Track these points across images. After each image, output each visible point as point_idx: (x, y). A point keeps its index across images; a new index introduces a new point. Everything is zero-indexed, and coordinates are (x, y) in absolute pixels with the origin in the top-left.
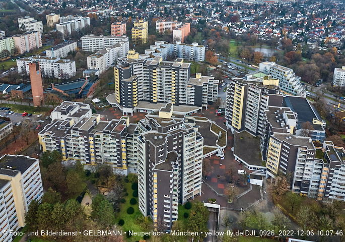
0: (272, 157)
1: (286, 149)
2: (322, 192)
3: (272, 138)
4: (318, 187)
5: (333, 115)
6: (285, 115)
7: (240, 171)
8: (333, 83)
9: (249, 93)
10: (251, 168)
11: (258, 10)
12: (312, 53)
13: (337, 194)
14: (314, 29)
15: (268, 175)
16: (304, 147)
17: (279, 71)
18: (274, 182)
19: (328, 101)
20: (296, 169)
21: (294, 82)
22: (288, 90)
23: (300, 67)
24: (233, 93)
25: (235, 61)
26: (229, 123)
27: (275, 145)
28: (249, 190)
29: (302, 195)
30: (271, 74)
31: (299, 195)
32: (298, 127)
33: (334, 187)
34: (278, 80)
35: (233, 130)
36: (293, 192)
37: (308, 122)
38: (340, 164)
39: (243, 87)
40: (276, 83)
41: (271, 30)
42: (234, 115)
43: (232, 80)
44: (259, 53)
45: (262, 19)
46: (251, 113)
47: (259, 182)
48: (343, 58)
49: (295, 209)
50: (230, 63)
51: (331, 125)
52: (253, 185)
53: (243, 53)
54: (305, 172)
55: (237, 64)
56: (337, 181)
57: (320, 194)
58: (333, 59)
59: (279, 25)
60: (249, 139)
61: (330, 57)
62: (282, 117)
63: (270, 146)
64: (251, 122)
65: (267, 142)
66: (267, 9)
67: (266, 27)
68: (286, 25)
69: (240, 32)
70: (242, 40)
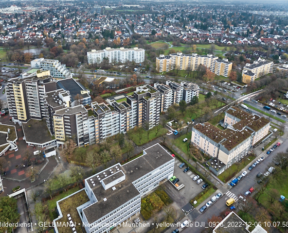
0: (58, 130)
1: (67, 119)
2: (98, 137)
3: (55, 115)
4: (94, 135)
5: (93, 84)
6: (60, 95)
7: (35, 153)
8: (88, 63)
9: (27, 88)
10: (44, 146)
11: (19, 18)
12: (70, 45)
13: (107, 133)
14: (67, 27)
15: (59, 144)
16: (79, 113)
17: (48, 64)
18: (64, 147)
19: (88, 76)
20: (78, 130)
21: (62, 69)
22: (58, 76)
23: (63, 57)
24: (12, 92)
25: (7, 65)
26: (15, 119)
27: (59, 120)
28: (47, 163)
29: (86, 146)
30: (42, 67)
31: (84, 146)
32: (72, 100)
33: (104, 130)
34: (49, 71)
35: (20, 122)
36: (80, 147)
37: (78, 95)
38: (104, 114)
39: (21, 85)
40: (48, 73)
41: (34, 33)
42: (17, 110)
43: (9, 82)
44: (28, 54)
45: (24, 25)
46: (32, 103)
47: (53, 153)
48: (91, 44)
49: (83, 158)
50: (3, 68)
51: (93, 91)
52: (48, 158)
53: (13, 57)
55: (10, 67)
56: (105, 125)
57: (97, 139)
58: (85, 46)
59: (40, 28)
60: (36, 125)
61: (82, 45)
62: (58, 97)
63: (54, 123)
64: (34, 110)
65: (51, 120)
66: (27, 17)
67: (30, 32)
68: (46, 28)
69: (6, 39)
70: (10, 45)
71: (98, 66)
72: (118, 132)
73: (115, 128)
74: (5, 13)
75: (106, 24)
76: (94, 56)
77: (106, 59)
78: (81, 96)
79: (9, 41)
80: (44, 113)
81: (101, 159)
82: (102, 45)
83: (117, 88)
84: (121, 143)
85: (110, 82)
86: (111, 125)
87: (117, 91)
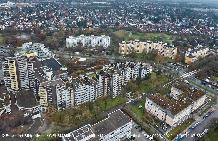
0: (43, 97)
1: (50, 89)
2: (73, 104)
3: (40, 86)
4: (70, 102)
5: (70, 63)
6: (45, 71)
7: (24, 115)
8: (66, 46)
9: (19, 65)
10: (31, 110)
12: (53, 32)
13: (80, 101)
14: (51, 19)
15: (43, 109)
16: (59, 85)
17: (35, 47)
18: (47, 111)
19: (66, 56)
20: (57, 98)
21: (46, 51)
22: (43, 56)
23: (47, 41)
24: (8, 68)
25: (4, 47)
26: (9, 88)
27: (43, 90)
28: (33, 123)
29: (63, 110)
30: (31, 49)
31: (62, 111)
32: (53, 75)
33: (78, 98)
34: (36, 52)
35: (14, 91)
36: (59, 111)
37: (58, 71)
38: (78, 86)
39: (14, 63)
40: (35, 54)
41: (25, 23)
42: (11, 82)
43: (5, 60)
44: (20, 39)
45: (18, 16)
46: (23, 77)
47: (39, 115)
48: (68, 32)
49: (62, 120)
50: (1, 49)
51: (70, 68)
52: (35, 119)
53: (9, 41)
54: (63, 98)
55: (6, 49)
56: (79, 95)
57: (73, 105)
58: (64, 33)
59: (30, 19)
60: (25, 93)
61: (62, 33)
62: (43, 72)
63: (40, 92)
64: (24, 82)
65: (37, 90)
66: (20, 10)
67: (22, 22)
68: (34, 19)
69: (3, 27)
70: (6, 32)
71: (74, 49)
72: (89, 100)
73: (87, 97)
74: (3, 7)
75: (81, 16)
76: (71, 41)
77: (80, 44)
78: (60, 72)
79: (6, 29)
80: (32, 84)
81: (76, 120)
82: (78, 33)
83: (89, 66)
84: (91, 109)
85: (83, 62)
86: (83, 95)
87: (88, 69)
